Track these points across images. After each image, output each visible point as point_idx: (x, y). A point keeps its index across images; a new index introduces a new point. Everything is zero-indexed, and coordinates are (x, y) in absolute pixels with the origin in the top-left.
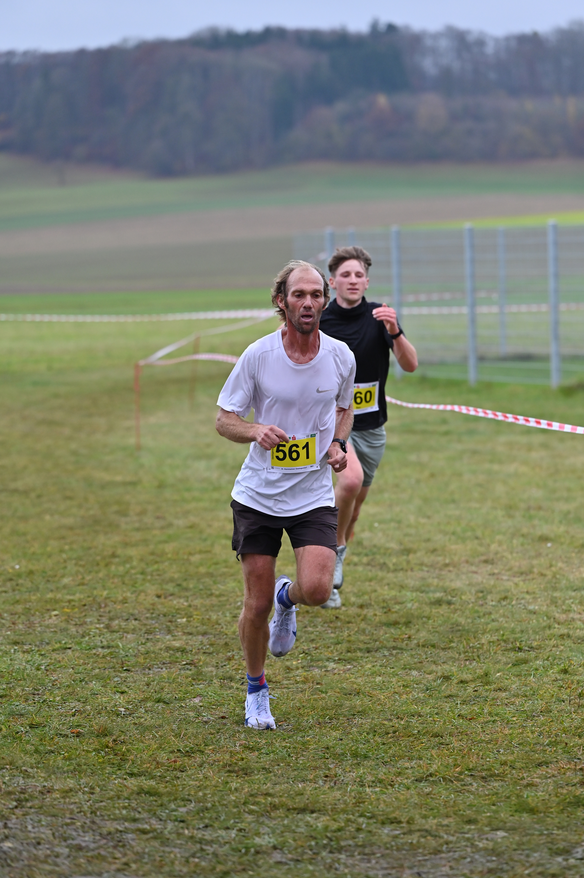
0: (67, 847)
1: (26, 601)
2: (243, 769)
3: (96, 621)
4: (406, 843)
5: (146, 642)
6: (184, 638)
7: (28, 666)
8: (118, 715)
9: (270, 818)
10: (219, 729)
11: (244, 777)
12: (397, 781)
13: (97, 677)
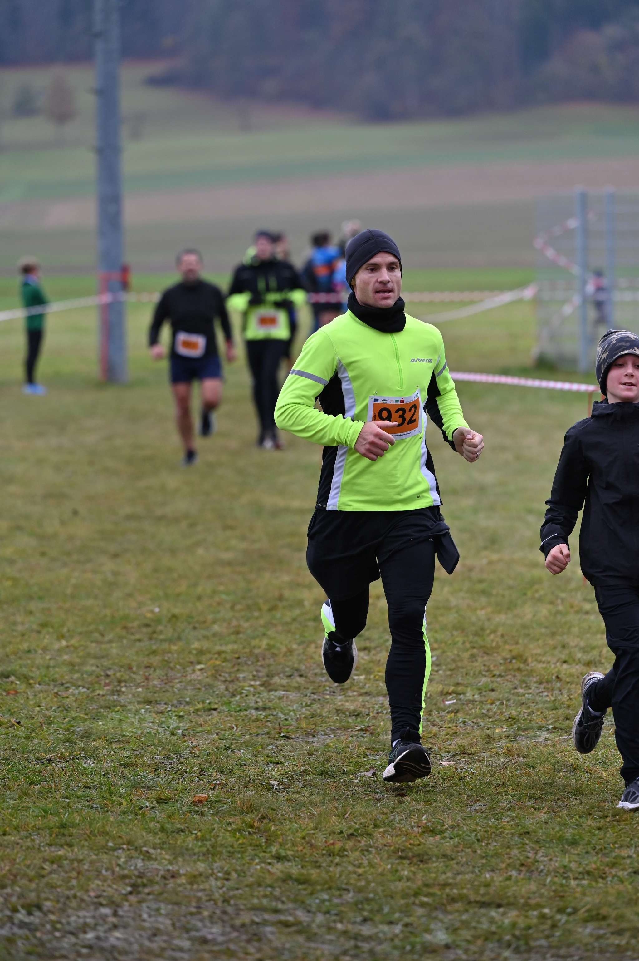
0: (190, 939)
1: (164, 652)
2: (419, 855)
3: (251, 677)
4: (612, 944)
5: (311, 704)
6: (361, 699)
7: (160, 730)
8: (269, 790)
9: (446, 912)
10: (394, 808)
11: (419, 865)
12: (611, 873)
13: (246, 745)
